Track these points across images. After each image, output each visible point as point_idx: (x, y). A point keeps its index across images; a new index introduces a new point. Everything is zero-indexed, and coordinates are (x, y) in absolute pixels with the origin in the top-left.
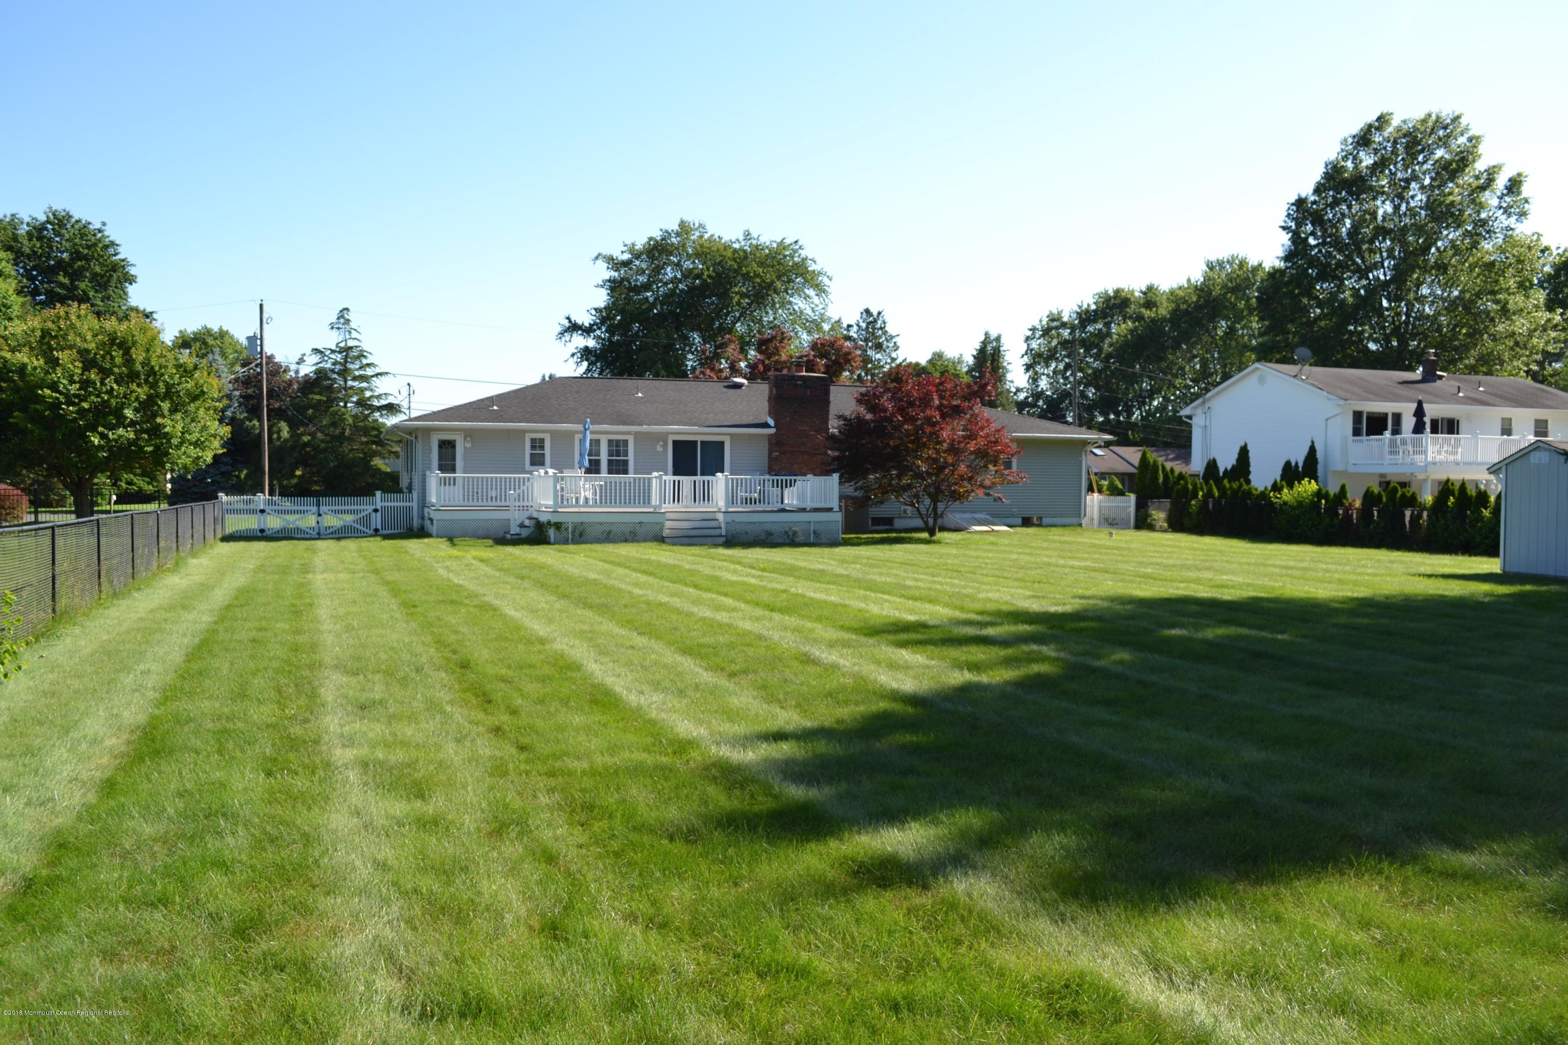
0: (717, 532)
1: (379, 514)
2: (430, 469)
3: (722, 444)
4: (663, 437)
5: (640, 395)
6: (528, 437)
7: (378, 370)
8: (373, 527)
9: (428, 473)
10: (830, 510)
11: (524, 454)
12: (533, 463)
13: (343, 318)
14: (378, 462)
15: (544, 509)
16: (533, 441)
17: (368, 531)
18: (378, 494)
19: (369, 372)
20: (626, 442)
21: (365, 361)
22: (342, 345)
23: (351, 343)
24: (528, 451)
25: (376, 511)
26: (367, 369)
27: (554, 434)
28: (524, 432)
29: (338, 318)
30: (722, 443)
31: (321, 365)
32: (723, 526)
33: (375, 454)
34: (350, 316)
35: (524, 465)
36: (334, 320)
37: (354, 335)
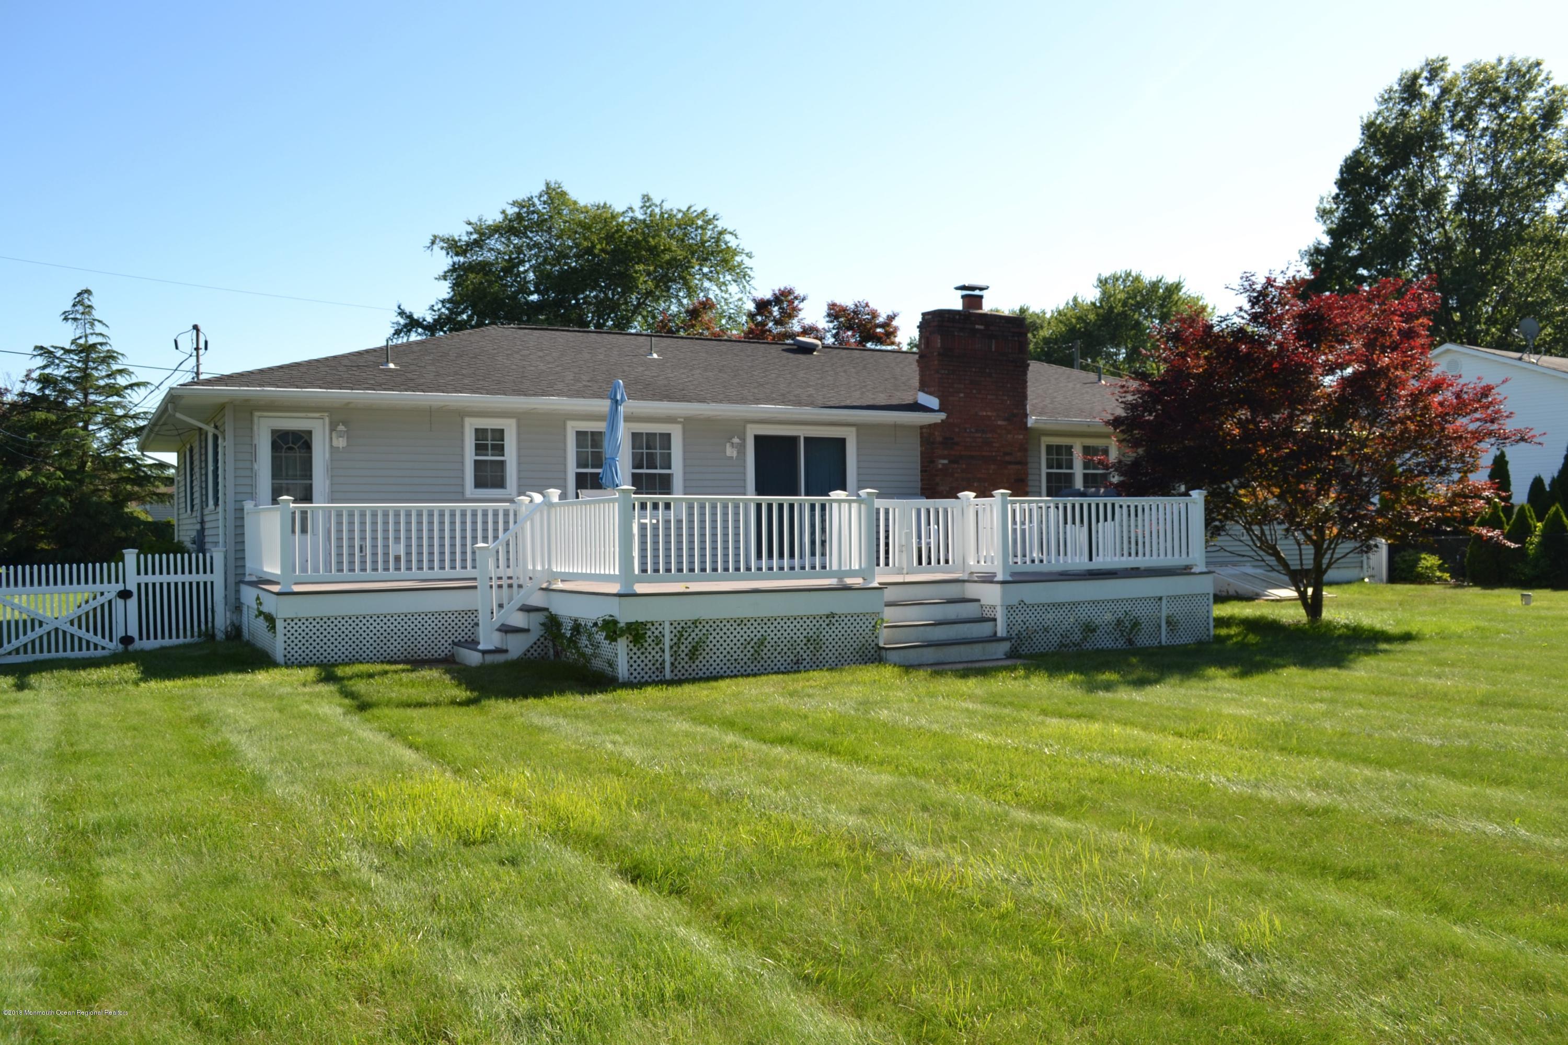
0: (984, 630)
1: (133, 603)
2: (252, 496)
3: (840, 443)
4: (734, 429)
5: (655, 356)
6: (471, 425)
7: (134, 380)
8: (119, 632)
9: (248, 505)
10: (1185, 571)
11: (462, 463)
12: (480, 483)
13: (82, 299)
14: (133, 508)
15: (560, 585)
16: (480, 433)
17: (105, 642)
18: (130, 555)
19: (122, 381)
20: (667, 438)
21: (115, 367)
22: (82, 341)
23: (92, 340)
24: (470, 456)
25: (125, 595)
26: (119, 377)
27: (521, 417)
28: (462, 414)
29: (74, 305)
30: (842, 442)
31: (47, 371)
32: (1000, 615)
33: (131, 497)
34: (94, 301)
35: (463, 486)
36: (68, 307)
37: (99, 328)
